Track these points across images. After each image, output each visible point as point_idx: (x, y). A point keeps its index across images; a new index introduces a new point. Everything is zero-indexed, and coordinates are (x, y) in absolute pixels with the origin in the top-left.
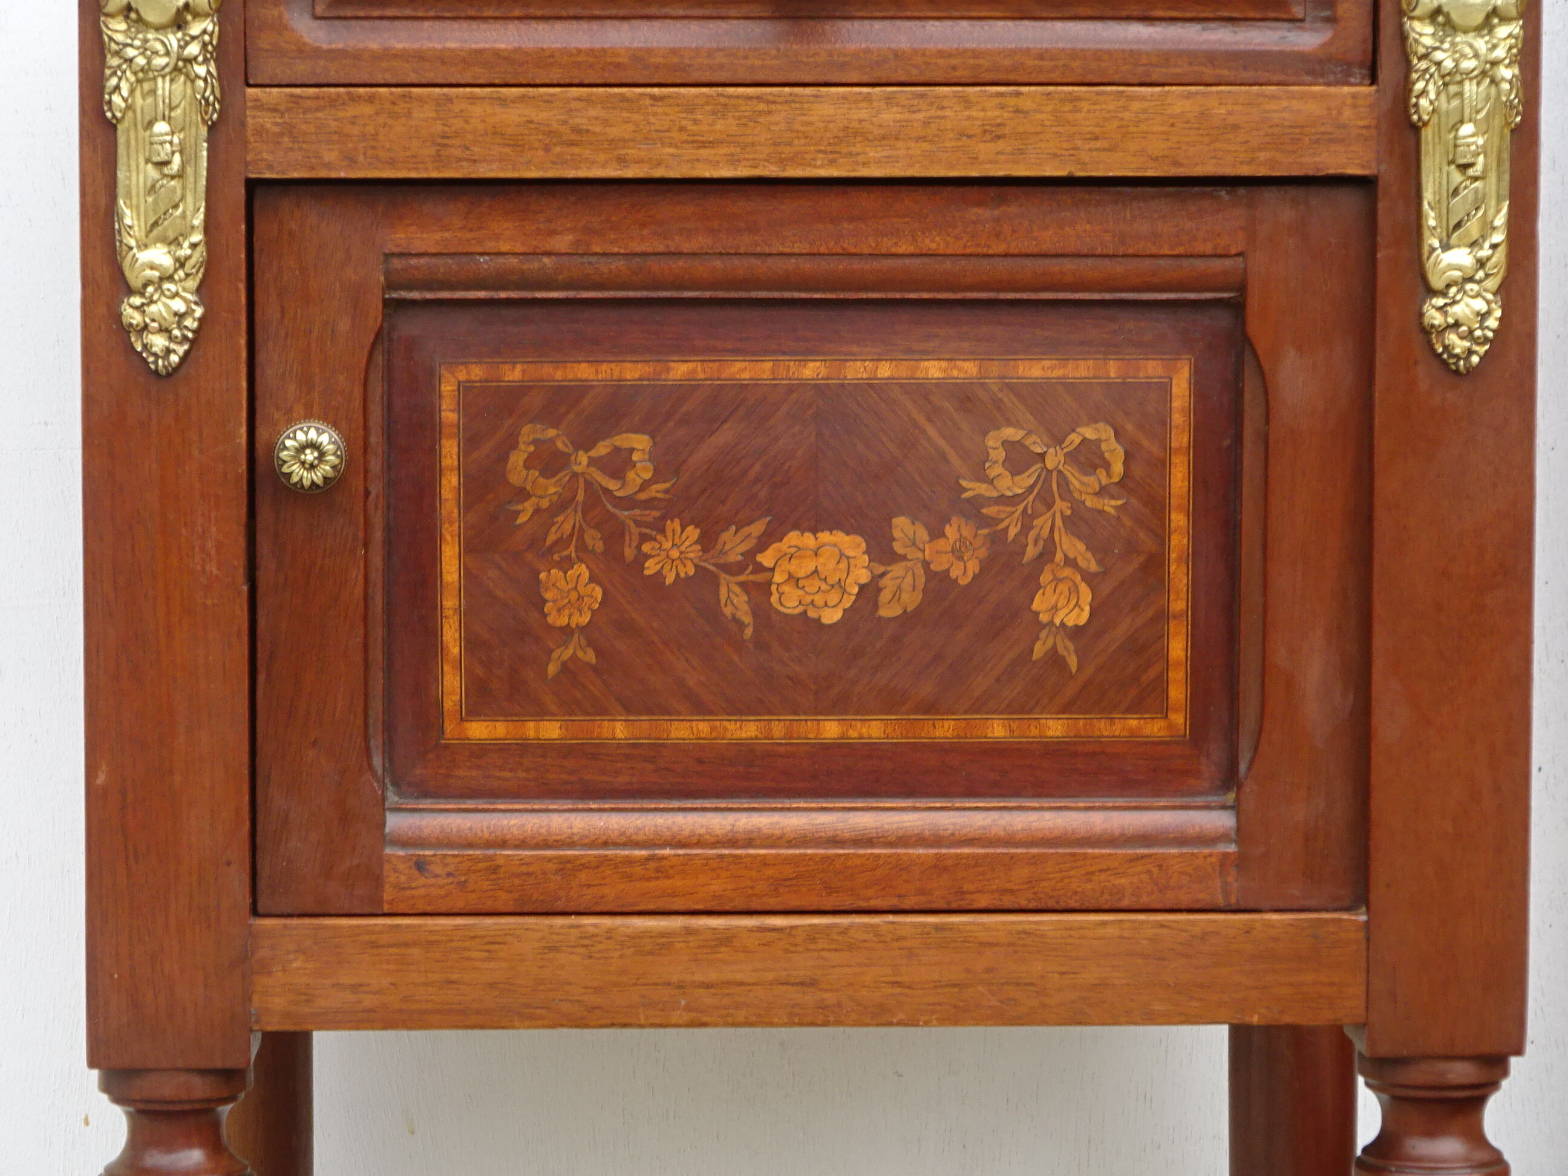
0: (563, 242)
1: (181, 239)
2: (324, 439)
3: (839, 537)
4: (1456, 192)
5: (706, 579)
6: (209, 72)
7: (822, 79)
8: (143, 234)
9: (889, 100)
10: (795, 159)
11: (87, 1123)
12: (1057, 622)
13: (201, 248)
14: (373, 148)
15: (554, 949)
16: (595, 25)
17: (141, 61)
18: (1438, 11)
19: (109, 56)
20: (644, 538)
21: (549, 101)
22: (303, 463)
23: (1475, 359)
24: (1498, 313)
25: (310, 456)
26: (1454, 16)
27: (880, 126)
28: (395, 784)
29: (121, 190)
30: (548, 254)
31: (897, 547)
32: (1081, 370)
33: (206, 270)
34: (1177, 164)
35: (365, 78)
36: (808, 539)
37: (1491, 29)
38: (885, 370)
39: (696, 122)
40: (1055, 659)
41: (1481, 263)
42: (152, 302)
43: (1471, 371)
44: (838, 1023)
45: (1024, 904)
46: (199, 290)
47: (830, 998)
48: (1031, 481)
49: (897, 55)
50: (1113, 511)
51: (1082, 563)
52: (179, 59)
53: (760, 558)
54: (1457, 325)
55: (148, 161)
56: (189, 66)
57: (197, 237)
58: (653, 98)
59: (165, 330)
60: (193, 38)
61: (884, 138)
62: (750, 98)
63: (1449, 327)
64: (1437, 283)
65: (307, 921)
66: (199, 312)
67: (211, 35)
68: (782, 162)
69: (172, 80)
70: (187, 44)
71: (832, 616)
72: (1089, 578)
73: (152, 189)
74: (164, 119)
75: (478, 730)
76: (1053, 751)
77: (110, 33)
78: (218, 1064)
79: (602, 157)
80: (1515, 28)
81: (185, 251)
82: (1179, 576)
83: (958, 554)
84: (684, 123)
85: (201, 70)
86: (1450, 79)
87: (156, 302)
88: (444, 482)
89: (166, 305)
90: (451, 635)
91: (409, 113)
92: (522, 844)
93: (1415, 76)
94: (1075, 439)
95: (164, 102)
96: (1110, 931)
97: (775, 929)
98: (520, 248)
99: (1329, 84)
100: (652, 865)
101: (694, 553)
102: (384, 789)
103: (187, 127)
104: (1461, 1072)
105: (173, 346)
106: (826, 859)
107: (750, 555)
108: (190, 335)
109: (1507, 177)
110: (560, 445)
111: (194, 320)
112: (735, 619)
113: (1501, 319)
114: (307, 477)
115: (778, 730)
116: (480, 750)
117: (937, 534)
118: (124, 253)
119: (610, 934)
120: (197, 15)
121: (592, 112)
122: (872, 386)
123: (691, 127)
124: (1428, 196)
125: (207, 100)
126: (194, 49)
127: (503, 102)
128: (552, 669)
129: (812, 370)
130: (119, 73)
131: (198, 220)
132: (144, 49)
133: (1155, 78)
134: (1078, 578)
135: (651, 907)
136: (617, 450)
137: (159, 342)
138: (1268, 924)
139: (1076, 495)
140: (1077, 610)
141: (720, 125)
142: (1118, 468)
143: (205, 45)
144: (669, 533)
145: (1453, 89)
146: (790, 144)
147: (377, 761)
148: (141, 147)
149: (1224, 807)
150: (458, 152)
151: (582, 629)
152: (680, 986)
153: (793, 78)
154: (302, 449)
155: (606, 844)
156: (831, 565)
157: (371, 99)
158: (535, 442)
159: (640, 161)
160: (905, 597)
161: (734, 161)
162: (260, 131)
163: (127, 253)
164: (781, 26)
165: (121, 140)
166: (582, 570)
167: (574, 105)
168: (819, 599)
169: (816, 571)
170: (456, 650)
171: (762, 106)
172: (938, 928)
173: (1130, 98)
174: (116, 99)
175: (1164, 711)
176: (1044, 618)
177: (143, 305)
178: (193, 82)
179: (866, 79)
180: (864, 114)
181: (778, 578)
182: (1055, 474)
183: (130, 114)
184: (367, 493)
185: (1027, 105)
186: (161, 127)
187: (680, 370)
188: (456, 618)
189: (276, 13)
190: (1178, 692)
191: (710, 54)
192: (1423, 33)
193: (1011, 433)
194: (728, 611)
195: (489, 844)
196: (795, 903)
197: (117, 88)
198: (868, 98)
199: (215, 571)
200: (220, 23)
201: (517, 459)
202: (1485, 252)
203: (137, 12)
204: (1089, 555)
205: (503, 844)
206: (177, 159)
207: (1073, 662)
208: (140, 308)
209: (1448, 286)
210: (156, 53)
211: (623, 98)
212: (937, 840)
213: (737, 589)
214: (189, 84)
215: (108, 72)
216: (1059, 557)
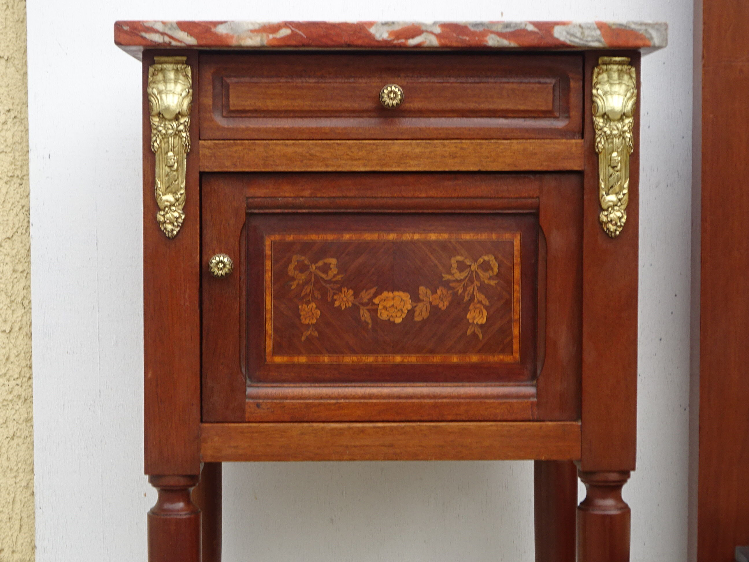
0: (307, 193)
1: (177, 192)
2: (226, 260)
3: (401, 294)
4: (611, 176)
5: (355, 308)
6: (187, 135)
7: (395, 137)
8: (164, 190)
9: (418, 145)
10: (386, 165)
11: (145, 495)
12: (475, 322)
13: (184, 195)
14: (243, 161)
15: (304, 434)
16: (318, 119)
17: (164, 131)
18: (605, 114)
19: (153, 130)
20: (334, 294)
21: (302, 145)
22: (218, 268)
23: (618, 233)
24: (625, 217)
25: (221, 266)
26: (610, 116)
27: (415, 154)
28: (250, 377)
29: (157, 175)
30: (302, 197)
31: (421, 297)
32: (483, 237)
33: (186, 202)
34: (516, 166)
35: (240, 137)
36: (391, 294)
37: (623, 121)
38: (416, 237)
39: (352, 152)
40: (474, 335)
41: (620, 200)
42: (167, 213)
43: (616, 236)
44: (401, 459)
45: (464, 419)
46: (183, 209)
47: (398, 451)
48: (466, 274)
49: (420, 129)
50: (494, 285)
51: (483, 302)
52: (177, 130)
53: (374, 300)
54: (611, 221)
55: (166, 165)
56: (180, 133)
57: (183, 191)
58: (338, 144)
59: (171, 223)
60: (181, 124)
61: (416, 157)
62: (370, 144)
63: (608, 222)
64: (604, 206)
65: (219, 425)
66: (183, 217)
67: (188, 123)
68: (382, 166)
69: (174, 138)
70: (179, 125)
71: (398, 320)
72: (486, 307)
73: (167, 175)
74: (171, 151)
75: (278, 359)
76: (474, 366)
77: (153, 122)
78: (189, 473)
79: (320, 164)
80: (631, 120)
81: (179, 196)
82: (517, 307)
83: (441, 299)
84: (348, 153)
85: (184, 134)
86: (609, 137)
87: (169, 213)
88: (266, 275)
89: (172, 215)
90: (269, 327)
91: (255, 149)
92: (293, 398)
93: (597, 136)
94: (481, 260)
95: (171, 145)
96: (494, 428)
97: (379, 427)
98: (292, 195)
99: (567, 139)
100: (337, 406)
101: (352, 299)
102: (246, 379)
103: (179, 154)
104: (614, 477)
105: (174, 228)
106: (396, 404)
107: (371, 300)
108: (180, 225)
109: (628, 171)
110: (306, 262)
111: (181, 219)
112: (365, 322)
113: (626, 220)
114: (220, 273)
115: (380, 359)
116: (279, 366)
117: (434, 292)
118: (158, 197)
119: (323, 429)
120: (183, 116)
121: (317, 149)
122: (413, 242)
123: (350, 154)
124: (601, 177)
125: (186, 145)
126: (181, 127)
127: (287, 145)
128: (303, 338)
129: (392, 237)
130: (156, 136)
131: (183, 186)
132: (164, 128)
133: (508, 137)
134: (482, 307)
135: (337, 419)
136: (325, 264)
137: (169, 227)
138: (548, 426)
139: (482, 279)
140: (482, 319)
141: (360, 153)
142: (496, 270)
143: (185, 126)
144: (343, 292)
145: (610, 141)
146: (384, 160)
147: (244, 370)
148: (164, 161)
149: (532, 386)
150: (271, 163)
151: (314, 325)
152: (347, 447)
153: (385, 137)
154: (218, 263)
155: (321, 398)
156: (398, 303)
157: (242, 144)
158: (298, 261)
159: (333, 166)
160: (424, 314)
161: (364, 165)
162: (204, 155)
163: (159, 197)
164: (381, 120)
165: (157, 158)
166: (313, 305)
167: (311, 146)
168: (394, 315)
169: (393, 305)
170: (270, 332)
171: (374, 147)
172: (435, 427)
173: (500, 144)
174: (155, 144)
175: (511, 352)
176: (471, 321)
177: (164, 214)
178: (181, 139)
179: (410, 137)
180: (409, 149)
181: (380, 307)
182: (474, 273)
183: (160, 150)
184: (240, 279)
185: (464, 146)
186: (171, 154)
187: (347, 237)
188: (271, 321)
189: (210, 115)
190: (516, 346)
191: (357, 129)
192: (600, 122)
193: (459, 258)
194: (363, 319)
195: (282, 398)
196: (385, 418)
197: (156, 141)
198: (411, 144)
199: (188, 305)
200: (191, 119)
201: (291, 267)
202: (621, 196)
203: (163, 115)
204: (486, 300)
205: (286, 398)
206: (176, 165)
207: (481, 336)
208: (163, 216)
209: (608, 208)
210: (169, 129)
211: (327, 144)
212: (434, 397)
213: (366, 311)
214: (180, 139)
215: (152, 135)
216: (476, 300)
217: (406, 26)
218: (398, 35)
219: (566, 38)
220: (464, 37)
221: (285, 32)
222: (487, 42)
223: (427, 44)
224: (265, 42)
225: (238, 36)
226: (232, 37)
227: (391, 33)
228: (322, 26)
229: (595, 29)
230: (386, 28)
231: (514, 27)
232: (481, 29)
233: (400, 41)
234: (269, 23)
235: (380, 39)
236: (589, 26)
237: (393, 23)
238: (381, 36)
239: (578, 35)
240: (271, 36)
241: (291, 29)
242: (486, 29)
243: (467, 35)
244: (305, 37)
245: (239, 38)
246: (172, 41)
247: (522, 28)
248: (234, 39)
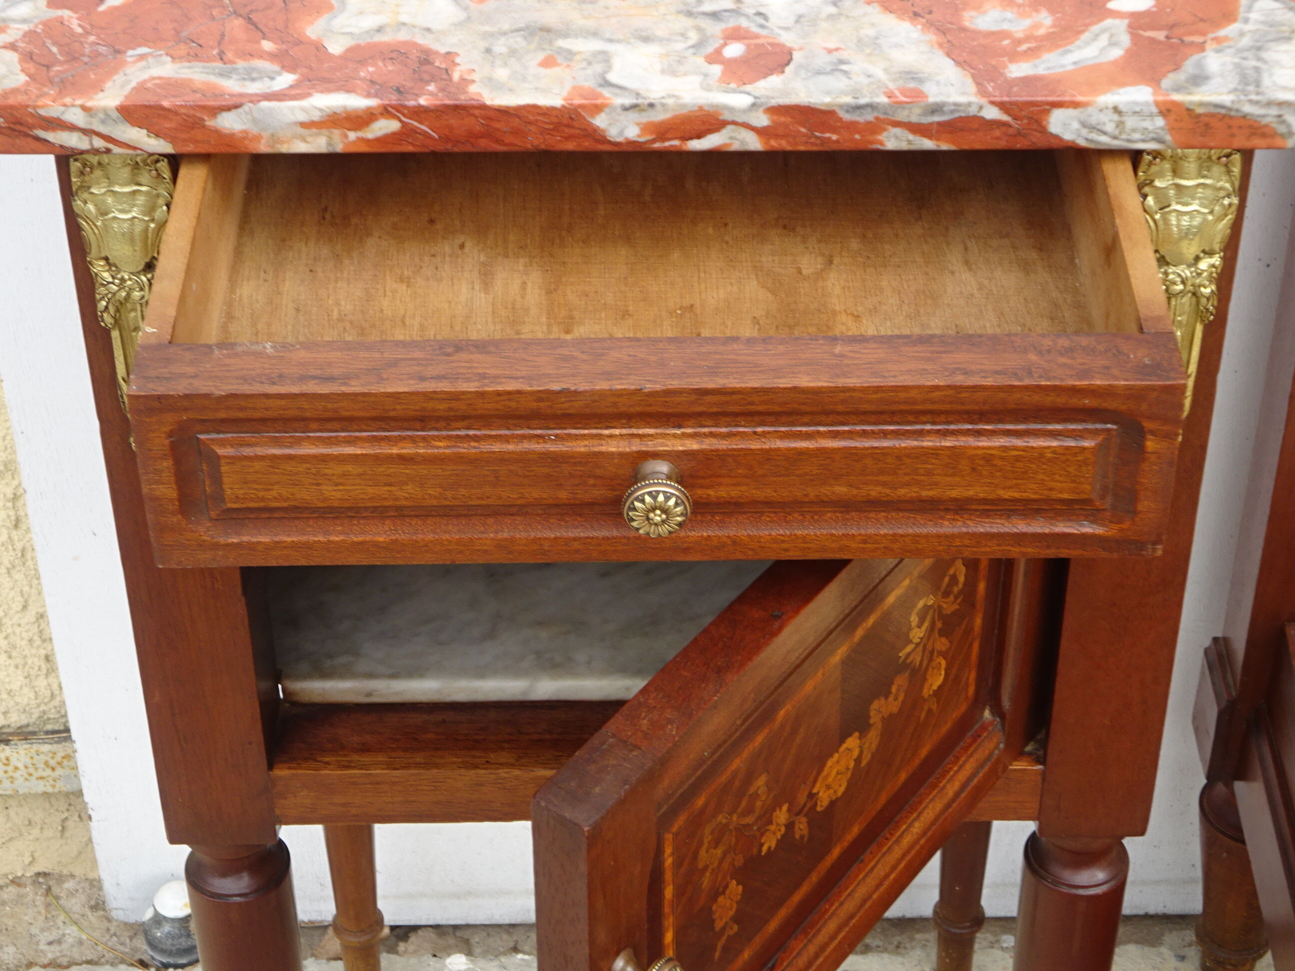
15: (479, 785)
17: (122, 294)
19: (97, 285)
77: (96, 271)
80: (1216, 260)
130: (106, 300)
132: (123, 287)
174: (106, 315)
197: (107, 309)
210: (133, 289)
215: (98, 297)
217: (684, 111)
218: (663, 130)
219: (1079, 135)
220: (827, 135)
221: (385, 126)
222: (882, 144)
223: (736, 147)
224: (339, 148)
225: (273, 135)
226: (257, 138)
227: (646, 128)
228: (477, 112)
229: (1151, 115)
230: (633, 116)
231: (952, 112)
232: (869, 117)
233: (667, 144)
234: (345, 107)
235: (620, 139)
236: (1138, 109)
237: (651, 105)
238: (621, 133)
239: (1110, 127)
240: (352, 136)
241: (401, 121)
242: (882, 116)
243: (834, 130)
244: (436, 136)
245: (275, 139)
246: (110, 146)
247: (971, 114)
248: (263, 141)
